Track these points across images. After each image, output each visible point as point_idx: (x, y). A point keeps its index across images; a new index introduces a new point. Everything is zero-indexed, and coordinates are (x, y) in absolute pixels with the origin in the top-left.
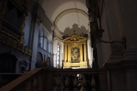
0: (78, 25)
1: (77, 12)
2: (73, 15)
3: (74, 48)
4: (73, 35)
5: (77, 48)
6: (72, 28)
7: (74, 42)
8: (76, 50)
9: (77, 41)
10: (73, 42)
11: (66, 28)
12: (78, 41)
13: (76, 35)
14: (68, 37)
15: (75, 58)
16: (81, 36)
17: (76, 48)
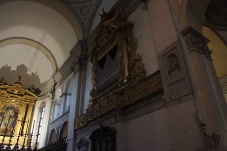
0: (27, 69)
1: (38, 48)
2: (28, 50)
3: (8, 108)
4: (15, 83)
5: (15, 109)
6: (15, 69)
7: (13, 97)
8: (11, 112)
9: (18, 96)
10: (10, 94)
11: (4, 66)
12: (20, 97)
13: (21, 85)
14: (5, 84)
15: (4, 127)
16: (29, 89)
17: (12, 108)
